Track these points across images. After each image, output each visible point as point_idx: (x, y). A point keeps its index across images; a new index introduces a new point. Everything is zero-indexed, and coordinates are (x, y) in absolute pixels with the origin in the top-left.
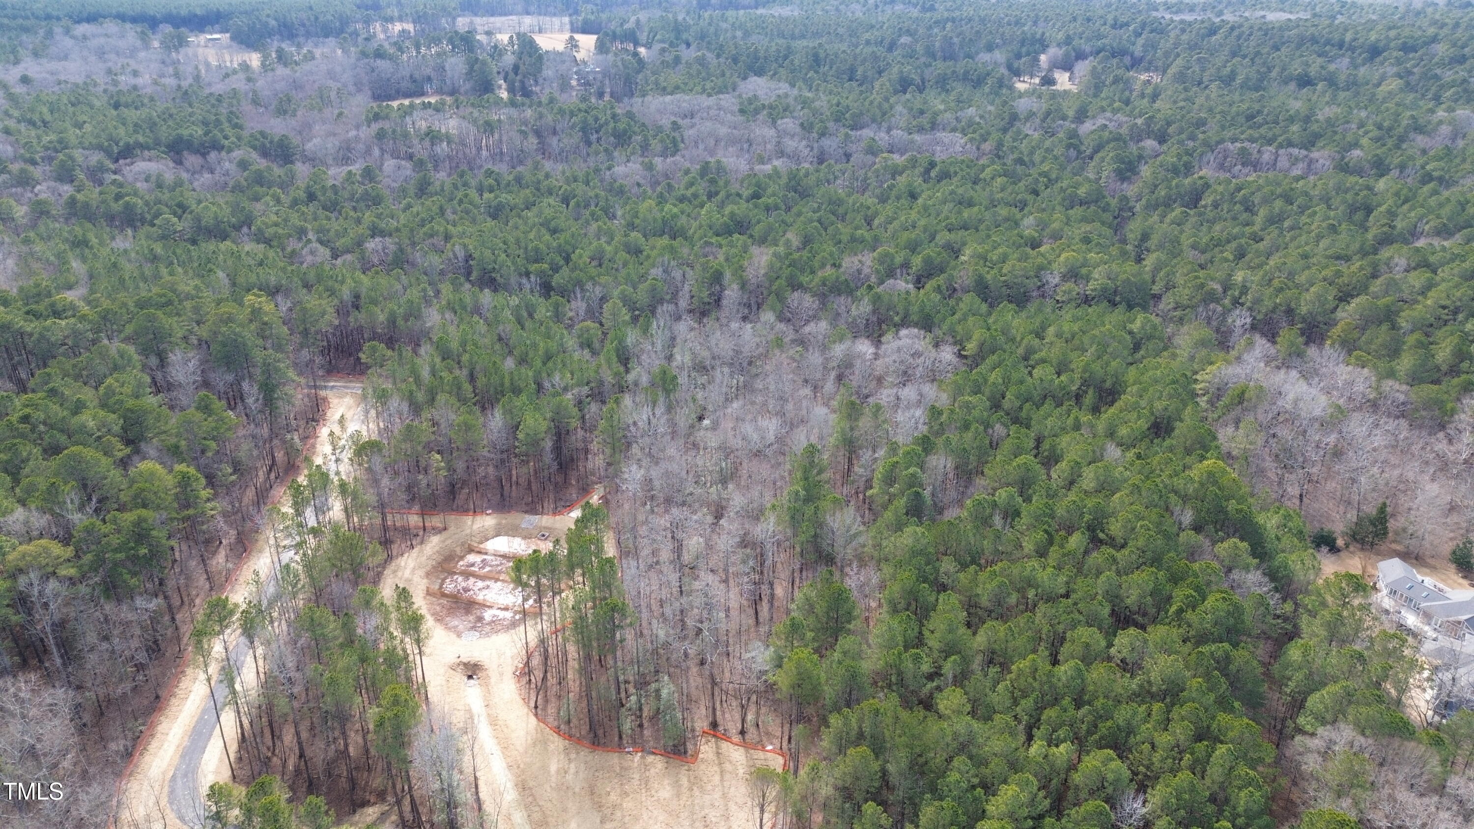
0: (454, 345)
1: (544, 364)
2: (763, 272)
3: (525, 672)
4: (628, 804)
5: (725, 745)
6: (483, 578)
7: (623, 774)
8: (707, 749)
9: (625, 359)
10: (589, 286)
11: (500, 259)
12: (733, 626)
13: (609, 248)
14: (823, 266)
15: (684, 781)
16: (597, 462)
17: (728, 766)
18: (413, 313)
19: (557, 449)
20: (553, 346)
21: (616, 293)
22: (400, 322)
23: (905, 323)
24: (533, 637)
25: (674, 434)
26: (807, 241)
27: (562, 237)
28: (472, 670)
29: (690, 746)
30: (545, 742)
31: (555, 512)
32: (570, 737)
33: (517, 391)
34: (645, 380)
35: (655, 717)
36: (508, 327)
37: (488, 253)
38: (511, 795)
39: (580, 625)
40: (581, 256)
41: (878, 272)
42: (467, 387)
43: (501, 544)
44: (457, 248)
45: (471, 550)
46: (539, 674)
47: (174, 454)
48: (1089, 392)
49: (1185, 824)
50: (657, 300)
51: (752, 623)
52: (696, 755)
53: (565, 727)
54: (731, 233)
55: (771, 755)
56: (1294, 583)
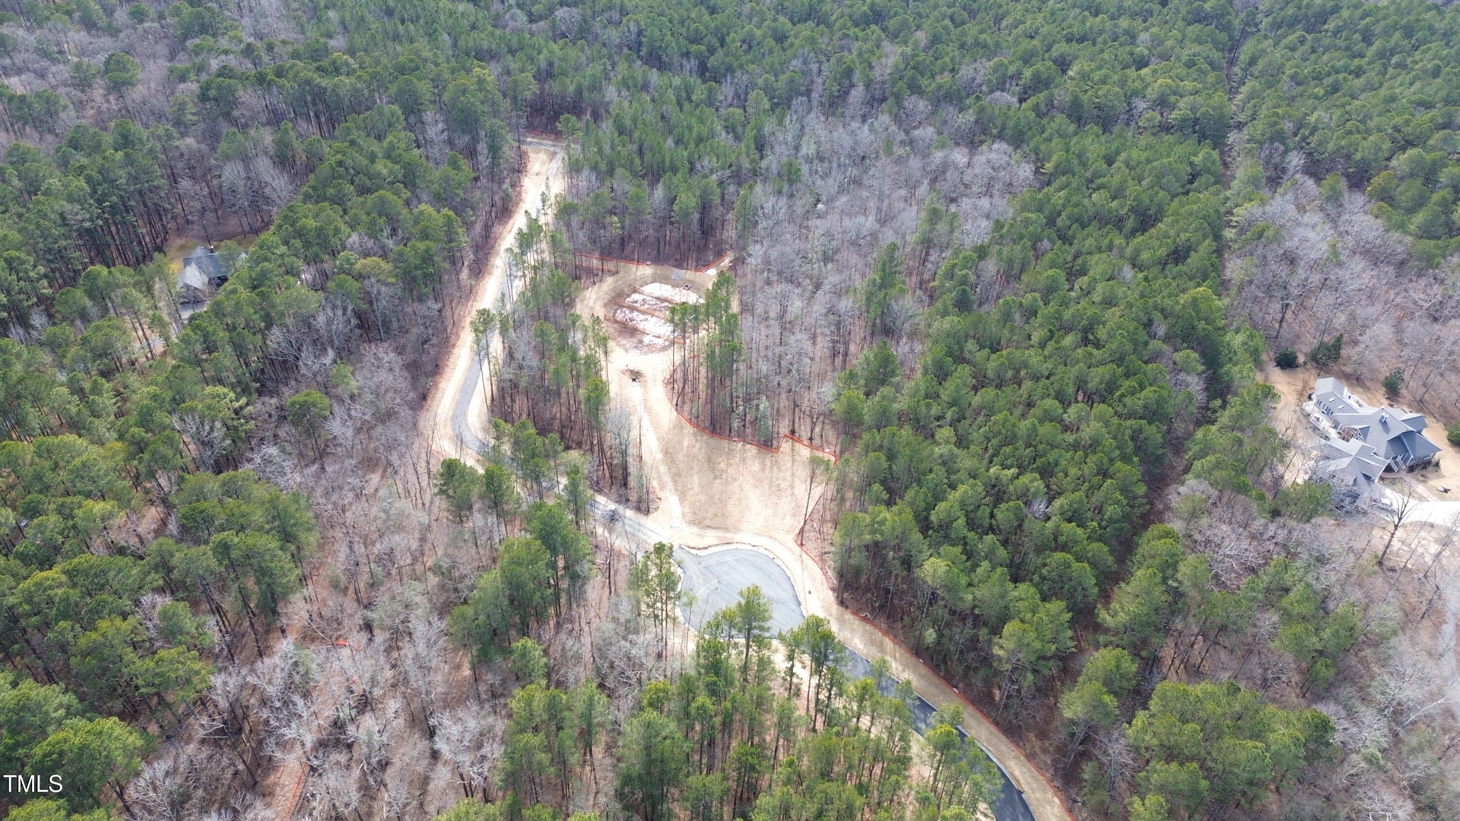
0: (628, 122)
1: (697, 145)
2: (889, 71)
3: (671, 381)
4: (731, 471)
5: (797, 445)
6: (643, 313)
7: (730, 453)
8: (786, 446)
9: (761, 146)
10: (738, 73)
11: (667, 38)
12: (816, 368)
13: (758, 33)
14: (942, 72)
15: (768, 463)
16: (730, 233)
17: (797, 457)
18: (595, 87)
19: (702, 222)
20: (705, 131)
21: (760, 82)
22: (586, 94)
23: (1000, 136)
24: (678, 359)
25: (791, 220)
26: (935, 40)
27: (720, 17)
28: (635, 376)
29: (775, 443)
30: (682, 428)
31: (697, 269)
32: (698, 426)
33: (674, 170)
34: (774, 169)
35: (754, 422)
36: (671, 109)
37: (657, 33)
38: (659, 456)
39: (711, 356)
40: (734, 39)
41: (990, 81)
42: (637, 161)
43: (656, 289)
44: (632, 24)
45: (635, 291)
46: (678, 386)
47: (439, 199)
48: (1132, 218)
49: (1069, 521)
50: (793, 91)
51: (829, 368)
52: (778, 448)
53: (695, 421)
54: (868, 24)
55: (827, 455)
56: (1228, 387)
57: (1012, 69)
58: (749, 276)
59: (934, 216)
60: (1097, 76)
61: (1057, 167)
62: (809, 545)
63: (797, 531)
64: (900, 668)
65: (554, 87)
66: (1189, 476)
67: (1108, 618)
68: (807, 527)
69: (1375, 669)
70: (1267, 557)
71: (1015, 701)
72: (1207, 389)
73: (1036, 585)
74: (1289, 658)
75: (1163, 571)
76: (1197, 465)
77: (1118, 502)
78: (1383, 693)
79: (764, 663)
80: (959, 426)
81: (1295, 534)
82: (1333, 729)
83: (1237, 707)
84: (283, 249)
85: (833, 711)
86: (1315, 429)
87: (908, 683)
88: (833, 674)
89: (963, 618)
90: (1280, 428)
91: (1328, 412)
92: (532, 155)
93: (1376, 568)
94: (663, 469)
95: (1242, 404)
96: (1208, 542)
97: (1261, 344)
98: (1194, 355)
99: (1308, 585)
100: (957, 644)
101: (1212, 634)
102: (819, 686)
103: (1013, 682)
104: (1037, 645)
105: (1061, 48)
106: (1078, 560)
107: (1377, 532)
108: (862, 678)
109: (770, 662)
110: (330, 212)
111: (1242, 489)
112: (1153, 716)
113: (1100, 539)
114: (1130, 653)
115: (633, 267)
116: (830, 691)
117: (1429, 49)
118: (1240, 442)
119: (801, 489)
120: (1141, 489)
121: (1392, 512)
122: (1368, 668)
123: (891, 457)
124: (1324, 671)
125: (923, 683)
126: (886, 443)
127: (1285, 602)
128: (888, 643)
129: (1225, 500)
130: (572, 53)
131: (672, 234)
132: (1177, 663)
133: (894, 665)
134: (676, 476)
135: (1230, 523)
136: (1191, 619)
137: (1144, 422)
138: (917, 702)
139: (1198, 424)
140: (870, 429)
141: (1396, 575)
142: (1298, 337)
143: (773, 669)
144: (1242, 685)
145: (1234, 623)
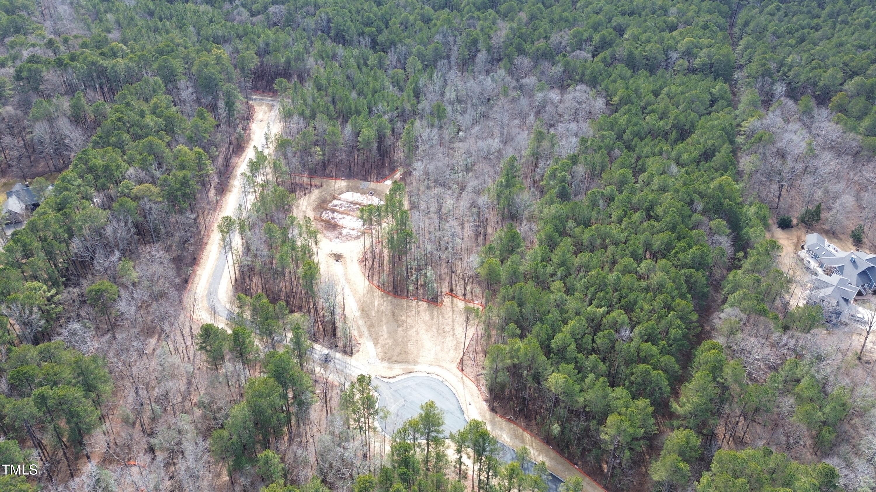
0: (324, 82)
1: (373, 96)
2: (502, 40)
3: (364, 260)
4: (409, 321)
5: (455, 299)
6: (341, 213)
7: (408, 308)
8: (447, 301)
9: (418, 94)
10: (399, 46)
11: (348, 24)
12: (465, 246)
13: (411, 18)
14: (538, 39)
15: (435, 313)
16: (400, 155)
17: (455, 308)
18: (299, 59)
19: (379, 148)
20: (378, 86)
21: (414, 50)
22: (293, 64)
23: (581, 81)
24: (368, 244)
25: (441, 144)
26: (533, 18)
27: (384, 8)
28: (338, 257)
29: (439, 299)
30: (373, 292)
31: (378, 181)
32: (384, 291)
33: (358, 113)
34: (428, 110)
35: (424, 285)
36: (353, 71)
37: (341, 20)
38: (358, 314)
39: (391, 241)
40: (395, 22)
41: (571, 44)
42: (332, 108)
43: (350, 196)
44: (323, 15)
45: (334, 198)
46: (370, 262)
47: (191, 141)
48: (675, 131)
49: (647, 341)
50: (437, 57)
51: (474, 245)
52: (442, 303)
53: (382, 286)
54: (486, 9)
55: (477, 305)
56: (748, 244)
57: (586, 36)
58: (415, 184)
59: (540, 137)
60: (643, 37)
61: (622, 98)
62: (467, 370)
63: (458, 360)
64: (536, 454)
65: (270, 60)
66: (726, 306)
67: (679, 408)
68: (465, 357)
69: (862, 432)
70: (783, 359)
71: (618, 471)
72: (733, 245)
73: (627, 388)
74: (804, 428)
75: (713, 372)
76: (731, 298)
77: (679, 326)
78: (869, 448)
79: (440, 457)
80: (567, 280)
81: (800, 341)
82: (838, 476)
83: (772, 465)
84: (79, 181)
85: (491, 488)
86: (808, 269)
87: (543, 464)
88: (490, 461)
89: (578, 415)
90: (785, 269)
91: (816, 257)
92: (257, 108)
93: (857, 362)
94: (361, 322)
95: (758, 254)
96: (742, 350)
97: (767, 213)
98: (723, 223)
99: (812, 376)
100: (575, 433)
101: (750, 414)
102: (480, 470)
103: (616, 458)
104: (631, 430)
105: (618, 20)
106: (655, 368)
107: (855, 337)
108: (510, 463)
109: (444, 455)
110: (112, 153)
111: (762, 313)
112: (714, 475)
113: (668, 353)
114: (696, 432)
115: (332, 182)
116: (488, 473)
117: (862, 11)
118: (758, 280)
119: (459, 330)
120: (694, 317)
121: (865, 323)
122: (858, 432)
123: (521, 304)
124: (828, 436)
125: (553, 463)
126: (516, 294)
127: (798, 389)
128: (527, 436)
129: (752, 321)
130: (282, 35)
131: (359, 157)
132: (727, 437)
133: (532, 451)
134: (371, 327)
135: (756, 336)
136: (735, 405)
137: (693, 270)
138: (550, 478)
139: (729, 269)
140: (505, 285)
141: (870, 366)
142: (791, 207)
143: (447, 460)
144: (773, 449)
145: (765, 406)
